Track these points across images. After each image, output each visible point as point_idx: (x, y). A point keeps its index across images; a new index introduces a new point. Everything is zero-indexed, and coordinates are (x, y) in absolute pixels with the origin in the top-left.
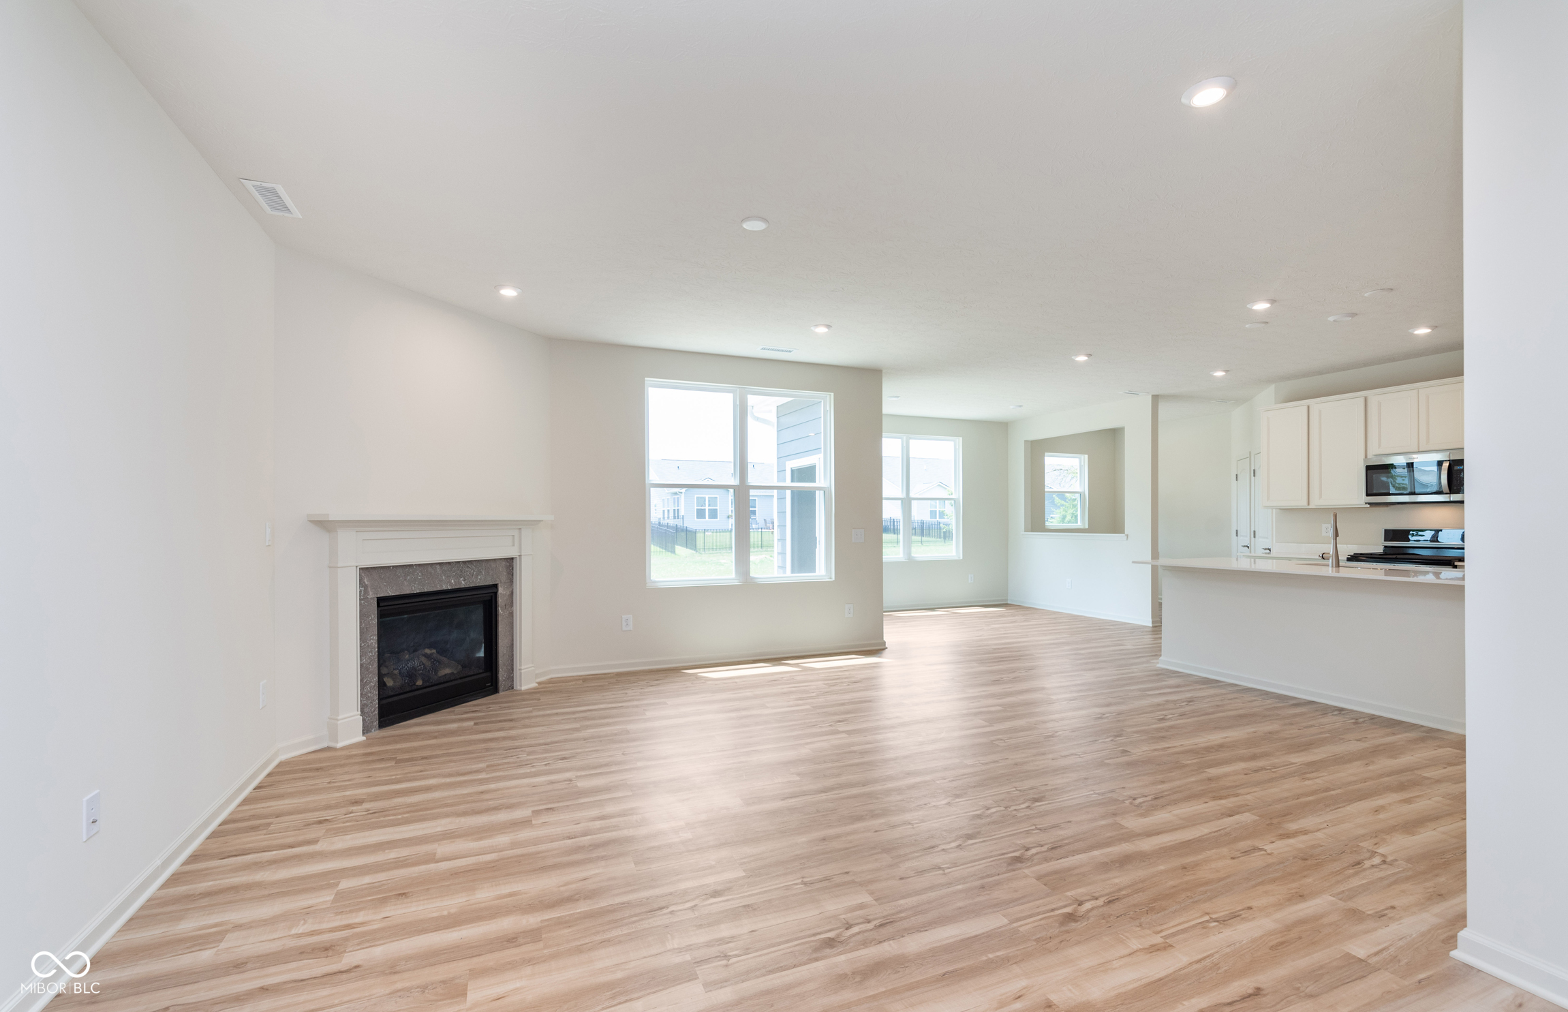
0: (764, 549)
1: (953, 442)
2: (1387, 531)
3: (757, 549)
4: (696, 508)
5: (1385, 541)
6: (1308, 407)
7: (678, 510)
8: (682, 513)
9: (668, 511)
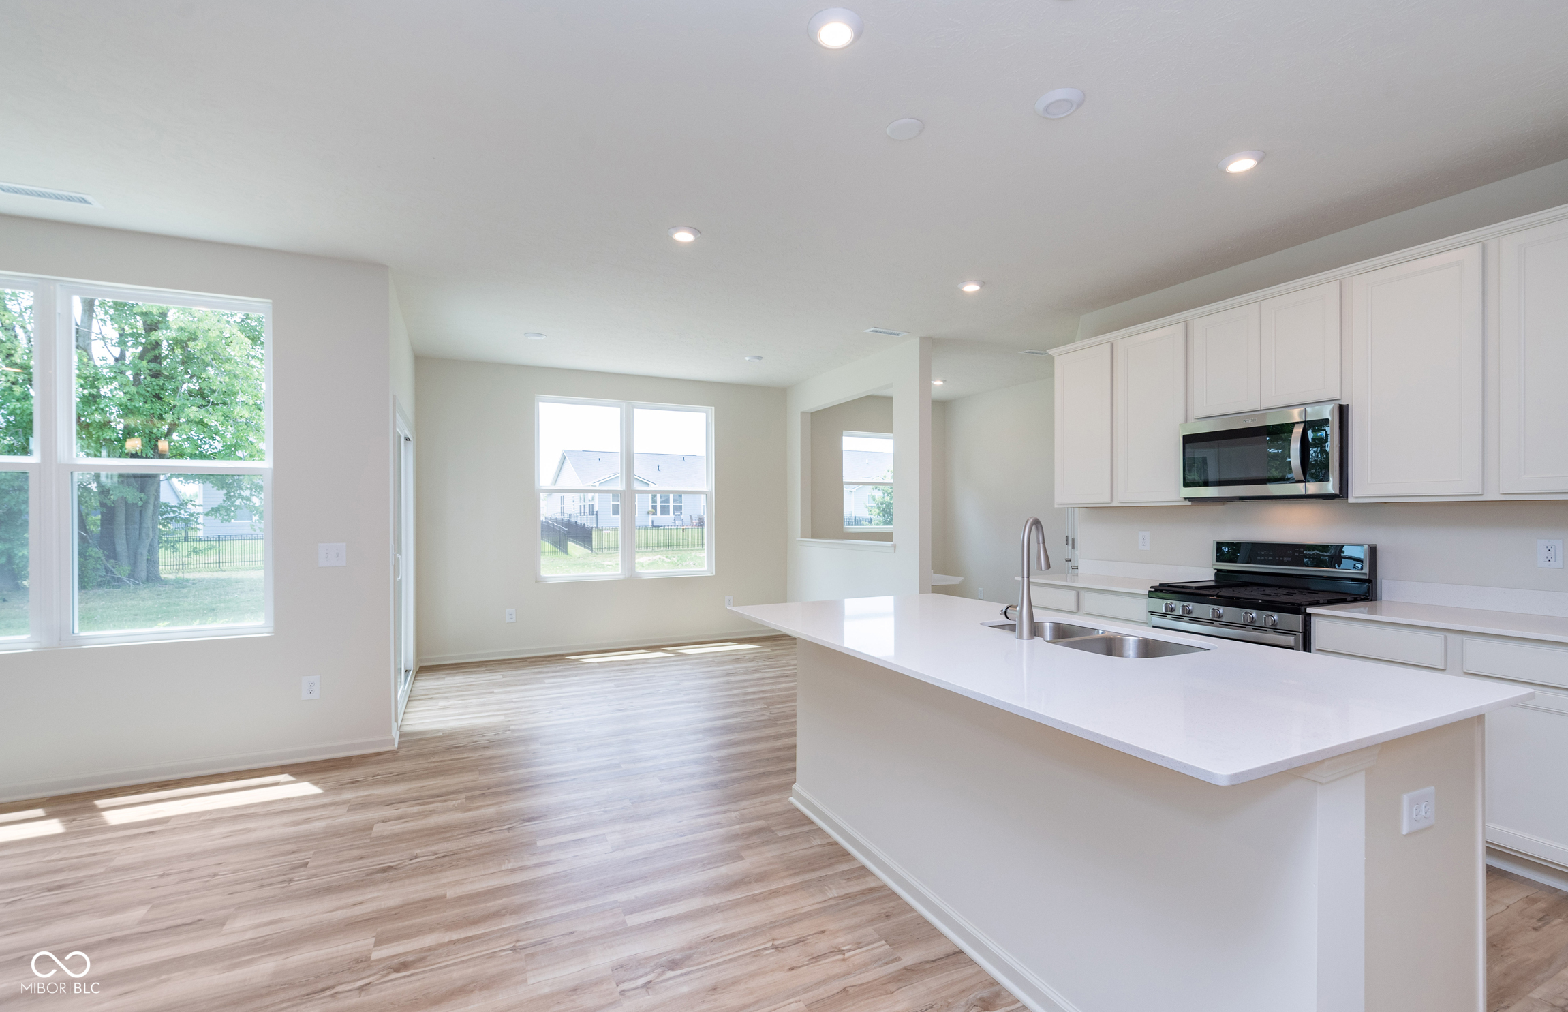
0: (670, 548)
1: (704, 415)
2: (1220, 545)
3: (662, 549)
4: (612, 503)
5: (1217, 561)
6: (1112, 345)
7: (593, 505)
8: (596, 509)
9: (584, 506)
